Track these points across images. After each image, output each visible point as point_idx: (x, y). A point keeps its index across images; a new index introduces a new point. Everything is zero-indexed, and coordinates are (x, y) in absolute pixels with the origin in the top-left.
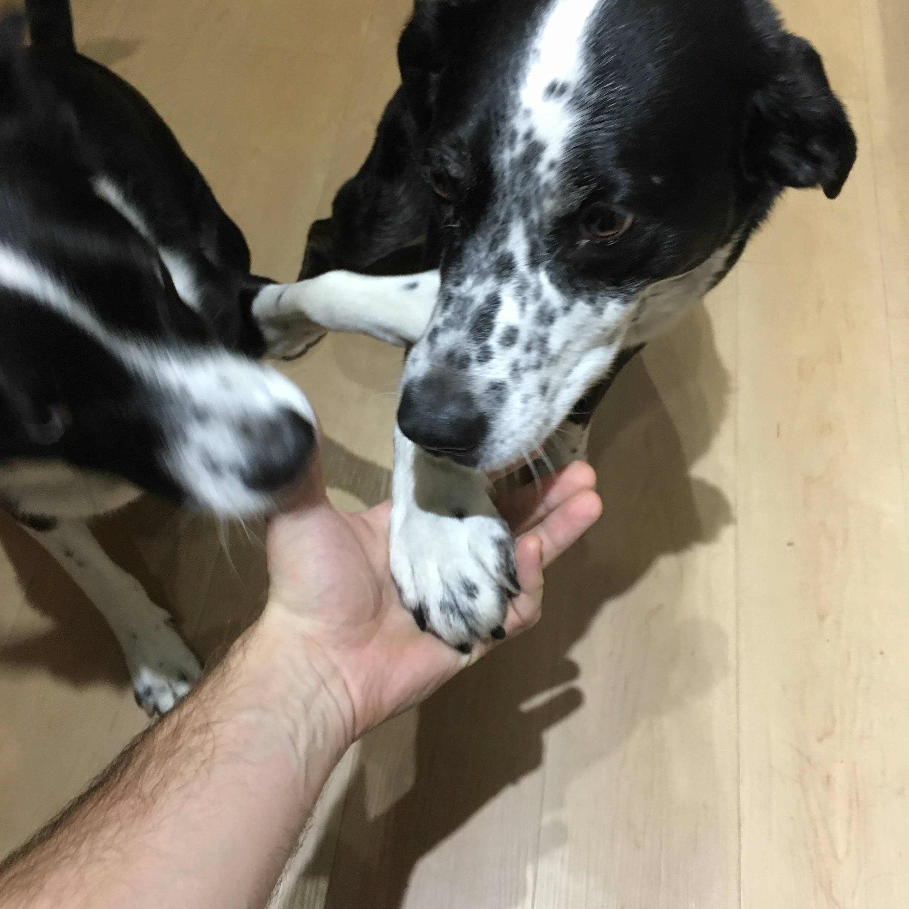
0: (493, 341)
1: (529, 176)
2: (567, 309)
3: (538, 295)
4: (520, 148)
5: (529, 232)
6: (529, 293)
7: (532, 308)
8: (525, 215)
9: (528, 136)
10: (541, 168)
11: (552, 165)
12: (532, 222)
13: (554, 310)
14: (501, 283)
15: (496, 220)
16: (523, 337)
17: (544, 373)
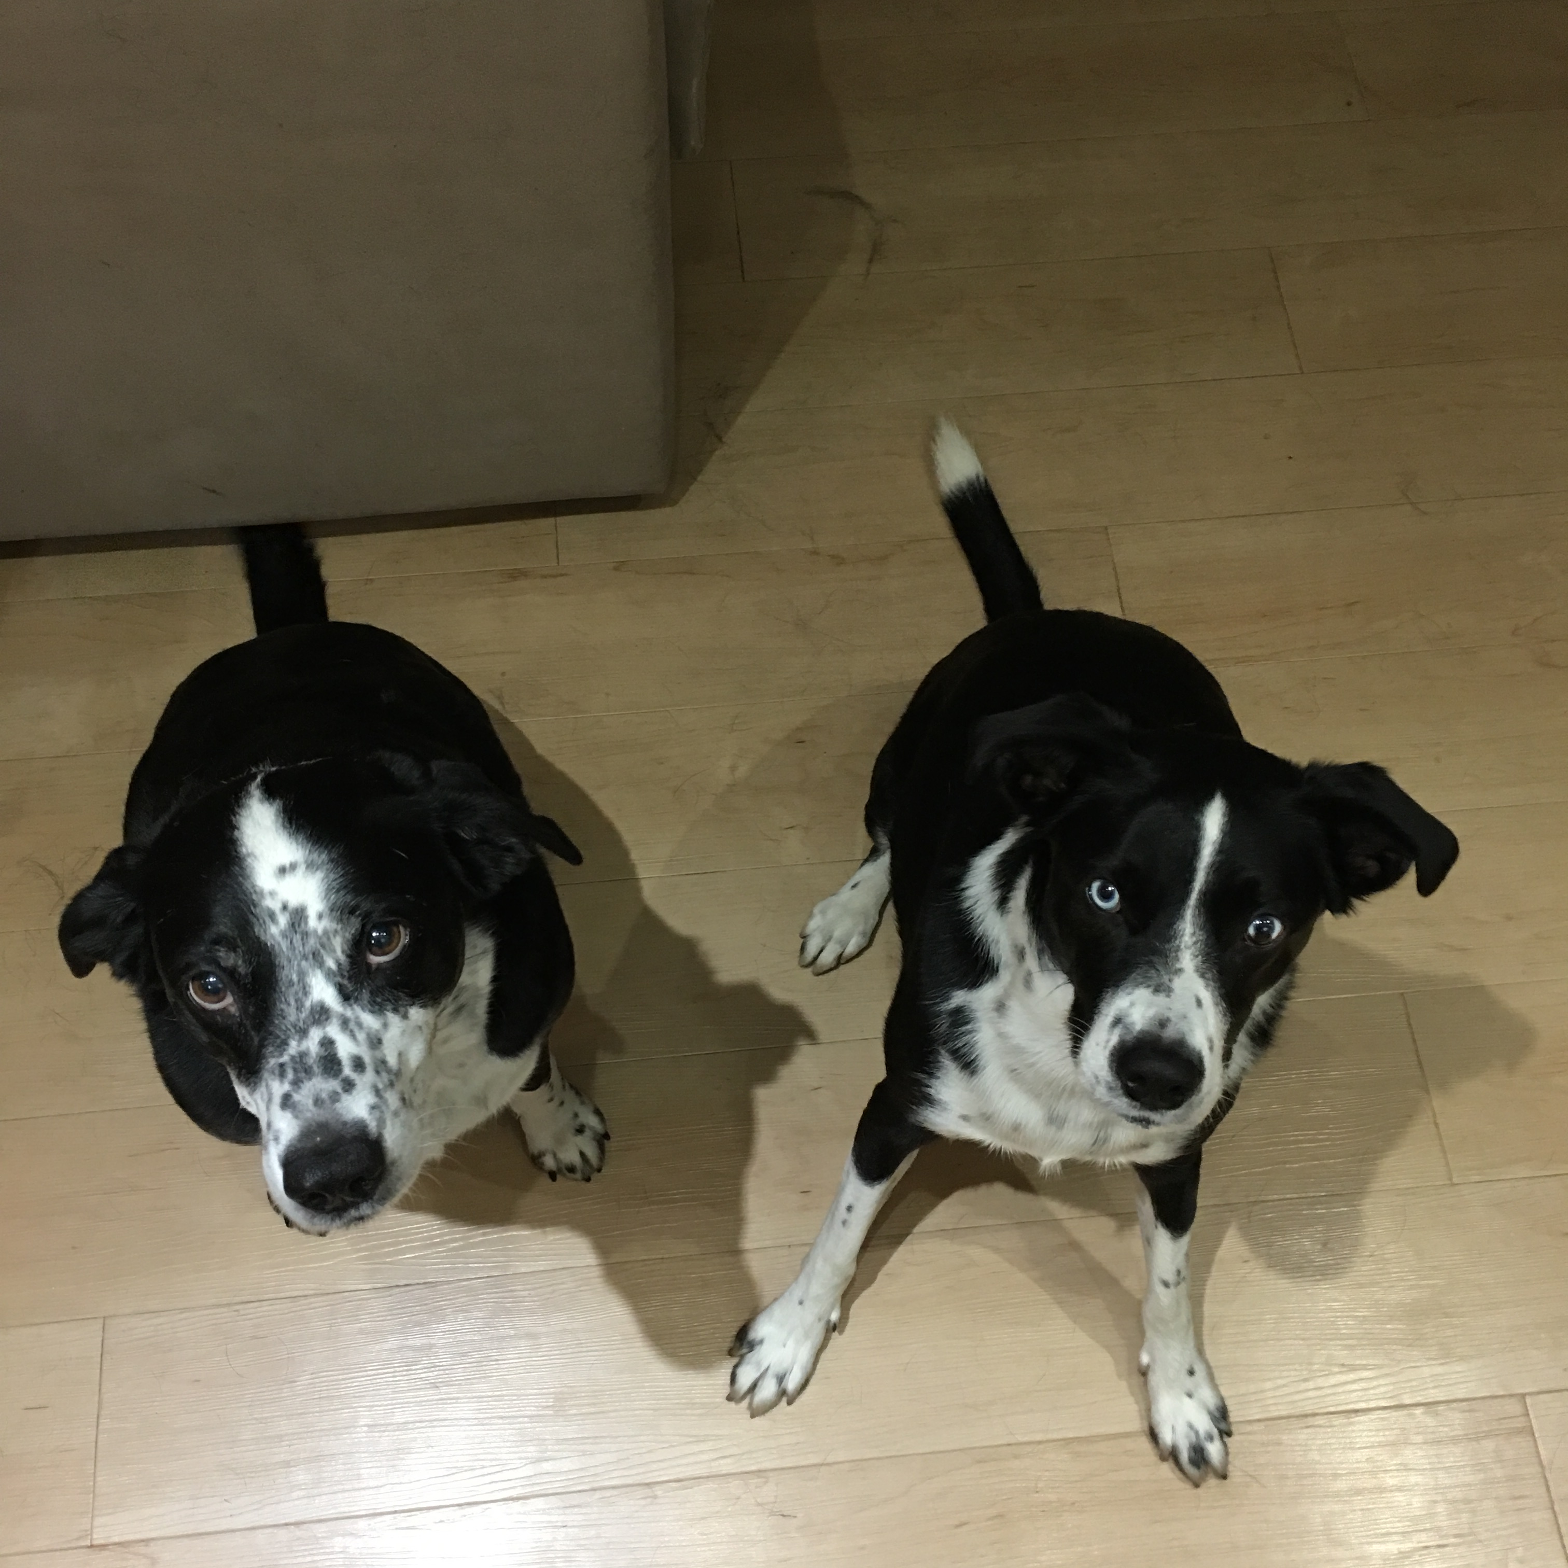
0: (347, 1071)
1: (305, 935)
2: (385, 1025)
3: (360, 1025)
4: (283, 920)
5: (329, 974)
6: (352, 1025)
7: (361, 1036)
8: (321, 964)
9: (285, 907)
10: (313, 923)
11: (320, 917)
12: (329, 969)
13: (377, 1031)
14: (324, 1028)
15: (291, 984)
16: (367, 1059)
17: (399, 1086)
